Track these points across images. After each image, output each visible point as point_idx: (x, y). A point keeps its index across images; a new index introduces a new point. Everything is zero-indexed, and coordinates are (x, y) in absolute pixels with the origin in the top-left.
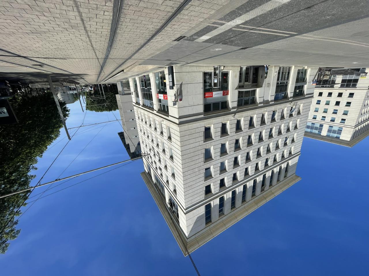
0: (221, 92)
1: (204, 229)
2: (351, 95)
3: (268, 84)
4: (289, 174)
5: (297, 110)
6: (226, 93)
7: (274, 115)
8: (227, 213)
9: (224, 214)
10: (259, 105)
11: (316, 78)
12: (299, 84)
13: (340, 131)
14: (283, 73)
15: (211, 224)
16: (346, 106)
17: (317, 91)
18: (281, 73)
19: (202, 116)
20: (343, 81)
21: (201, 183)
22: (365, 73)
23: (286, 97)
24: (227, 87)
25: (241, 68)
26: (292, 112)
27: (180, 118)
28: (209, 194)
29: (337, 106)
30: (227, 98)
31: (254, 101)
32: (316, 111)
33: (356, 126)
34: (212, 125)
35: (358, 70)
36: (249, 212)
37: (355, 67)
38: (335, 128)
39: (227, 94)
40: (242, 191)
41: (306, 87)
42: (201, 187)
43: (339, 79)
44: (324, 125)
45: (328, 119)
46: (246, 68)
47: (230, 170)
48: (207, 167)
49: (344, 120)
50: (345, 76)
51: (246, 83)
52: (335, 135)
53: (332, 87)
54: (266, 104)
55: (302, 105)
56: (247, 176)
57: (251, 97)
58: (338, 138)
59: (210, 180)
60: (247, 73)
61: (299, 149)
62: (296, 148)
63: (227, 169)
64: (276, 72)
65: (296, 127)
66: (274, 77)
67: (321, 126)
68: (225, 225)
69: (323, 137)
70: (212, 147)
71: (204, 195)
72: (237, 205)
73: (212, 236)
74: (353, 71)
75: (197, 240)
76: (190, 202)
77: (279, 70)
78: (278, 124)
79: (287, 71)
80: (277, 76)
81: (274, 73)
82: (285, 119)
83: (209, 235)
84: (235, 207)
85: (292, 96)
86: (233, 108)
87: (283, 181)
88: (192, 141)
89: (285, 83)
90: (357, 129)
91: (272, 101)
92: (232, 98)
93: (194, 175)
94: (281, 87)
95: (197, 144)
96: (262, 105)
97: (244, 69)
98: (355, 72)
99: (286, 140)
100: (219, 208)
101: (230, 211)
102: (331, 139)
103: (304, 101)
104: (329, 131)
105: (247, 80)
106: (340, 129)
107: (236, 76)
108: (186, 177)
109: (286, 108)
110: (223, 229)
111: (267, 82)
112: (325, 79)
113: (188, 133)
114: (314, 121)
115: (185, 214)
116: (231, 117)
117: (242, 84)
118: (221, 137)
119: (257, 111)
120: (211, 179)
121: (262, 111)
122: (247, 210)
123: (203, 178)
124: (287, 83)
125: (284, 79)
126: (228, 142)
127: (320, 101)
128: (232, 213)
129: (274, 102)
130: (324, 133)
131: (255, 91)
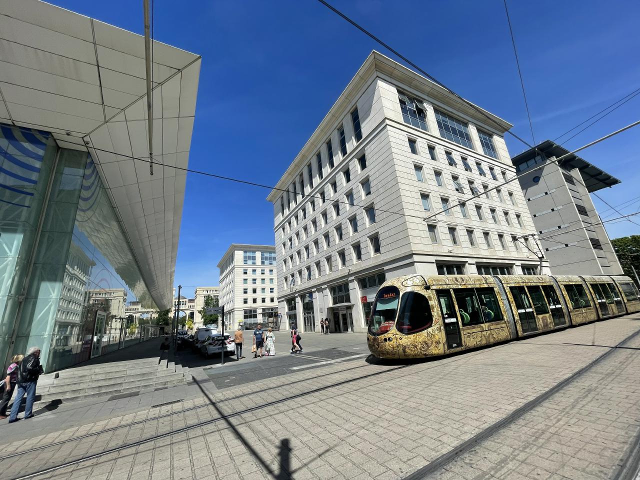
0: (369, 301)
1: (358, 101)
2: (245, 302)
3: (323, 312)
4: (279, 202)
5: (289, 283)
6: (364, 299)
7: (310, 275)
8: (333, 133)
9: (338, 129)
10: (326, 286)
11: (279, 319)
12: (293, 312)
13: (246, 259)
14: (311, 325)
15: (351, 111)
16: (247, 289)
17: (276, 303)
18: (312, 324)
19: (386, 268)
20: (255, 316)
21: (372, 172)
22: (241, 326)
23: (303, 297)
24: (364, 306)
25: (352, 330)
26: (292, 280)
27: (412, 264)
28: (360, 156)
29: (255, 287)
30: (363, 293)
31: (333, 290)
32: (271, 279)
33: (233, 268)
34: (372, 256)
35: (247, 329)
36: (310, 143)
37: (250, 332)
38: (250, 262)
39: (362, 298)
40: (334, 157)
41: (287, 310)
42: (372, 166)
43: (260, 319)
44: (260, 264)
45: (259, 271)
46: (347, 330)
47: (341, 197)
48: (369, 196)
49: (245, 273)
50: (256, 322)
51: (344, 312)
52: (248, 254)
53: (264, 310)
54: (319, 288)
55: (286, 289)
56: (332, 181)
57: (337, 295)
58: (245, 252)
59: (363, 178)
60: (345, 324)
61: (276, 235)
62: (280, 236)
63: (360, 185)
65: (285, 261)
67: (263, 263)
68: (333, 116)
69: (258, 249)
70: (367, 226)
71: (367, 153)
72: (325, 147)
73: (345, 95)
74: (251, 328)
75: (363, 81)
76: (383, 138)
77: (314, 328)
78: (303, 264)
79: (307, 327)
80: (315, 322)
82: (298, 271)
83: (349, 94)
84: (327, 143)
85: (296, 299)
86: (352, 281)
87: (288, 185)
88: (393, 231)
89: (307, 313)
90: (232, 266)
91: (315, 292)
92: (356, 293)
93: (383, 182)
94: (309, 308)
95: (386, 228)
96: (323, 287)
97: (350, 330)
98: (248, 326)
99: (291, 244)
100: (344, 137)
101: (331, 136)
102: (251, 249)
103: (285, 293)
104: (254, 258)
105: (344, 316)
106: (246, 262)
107: (357, 321)
108: (393, 177)
109: (301, 284)
110: (334, 110)
111: (324, 314)
112: (272, 319)
113: (399, 244)
114: (271, 267)
115: (386, 118)
116: (354, 269)
117: (349, 312)
118: (359, 241)
119: (326, 279)
120: (361, 179)
121: (322, 280)
122: (312, 144)
123: (371, 179)
124: (305, 314)
125: (308, 317)
126: (351, 235)
127: (271, 292)
128: (328, 135)
129: (313, 291)
130: (258, 255)
131: (335, 303)
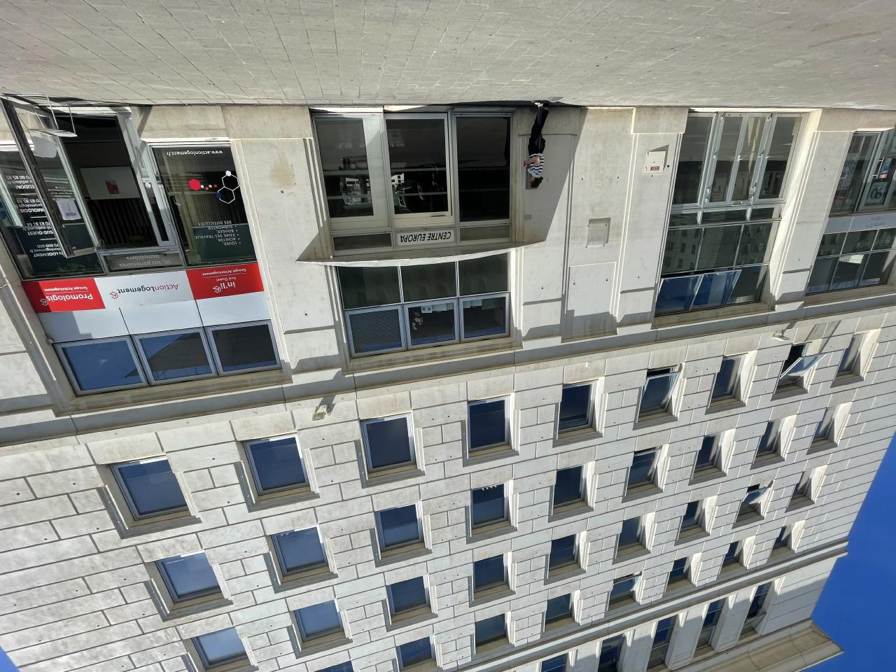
3: (591, 221)
54: (587, 336)
55: (872, 335)
64: (665, 149)
66: (642, 180)
81: (642, 156)
82: (744, 404)
85: (803, 288)
89: (743, 218)
99: (752, 497)
109: (750, 352)
111: (582, 215)
125: (742, 195)
129: (650, 325)
131: (494, 266)
